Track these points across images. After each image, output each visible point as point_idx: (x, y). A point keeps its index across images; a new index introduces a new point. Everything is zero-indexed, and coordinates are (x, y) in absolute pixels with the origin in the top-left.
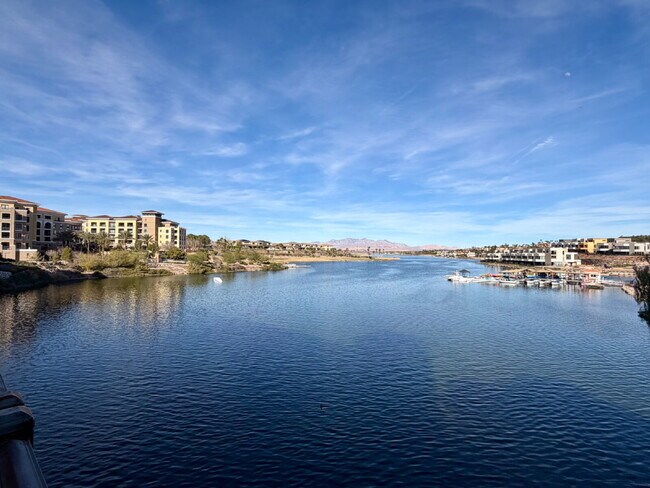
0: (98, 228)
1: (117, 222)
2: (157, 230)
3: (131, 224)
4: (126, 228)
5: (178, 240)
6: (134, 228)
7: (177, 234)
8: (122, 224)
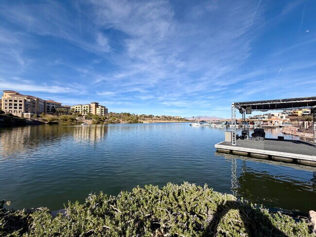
0: (78, 109)
1: (83, 106)
2: (96, 109)
3: (87, 107)
4: (86, 108)
5: (103, 113)
6: (88, 108)
7: (103, 110)
8: (84, 107)
